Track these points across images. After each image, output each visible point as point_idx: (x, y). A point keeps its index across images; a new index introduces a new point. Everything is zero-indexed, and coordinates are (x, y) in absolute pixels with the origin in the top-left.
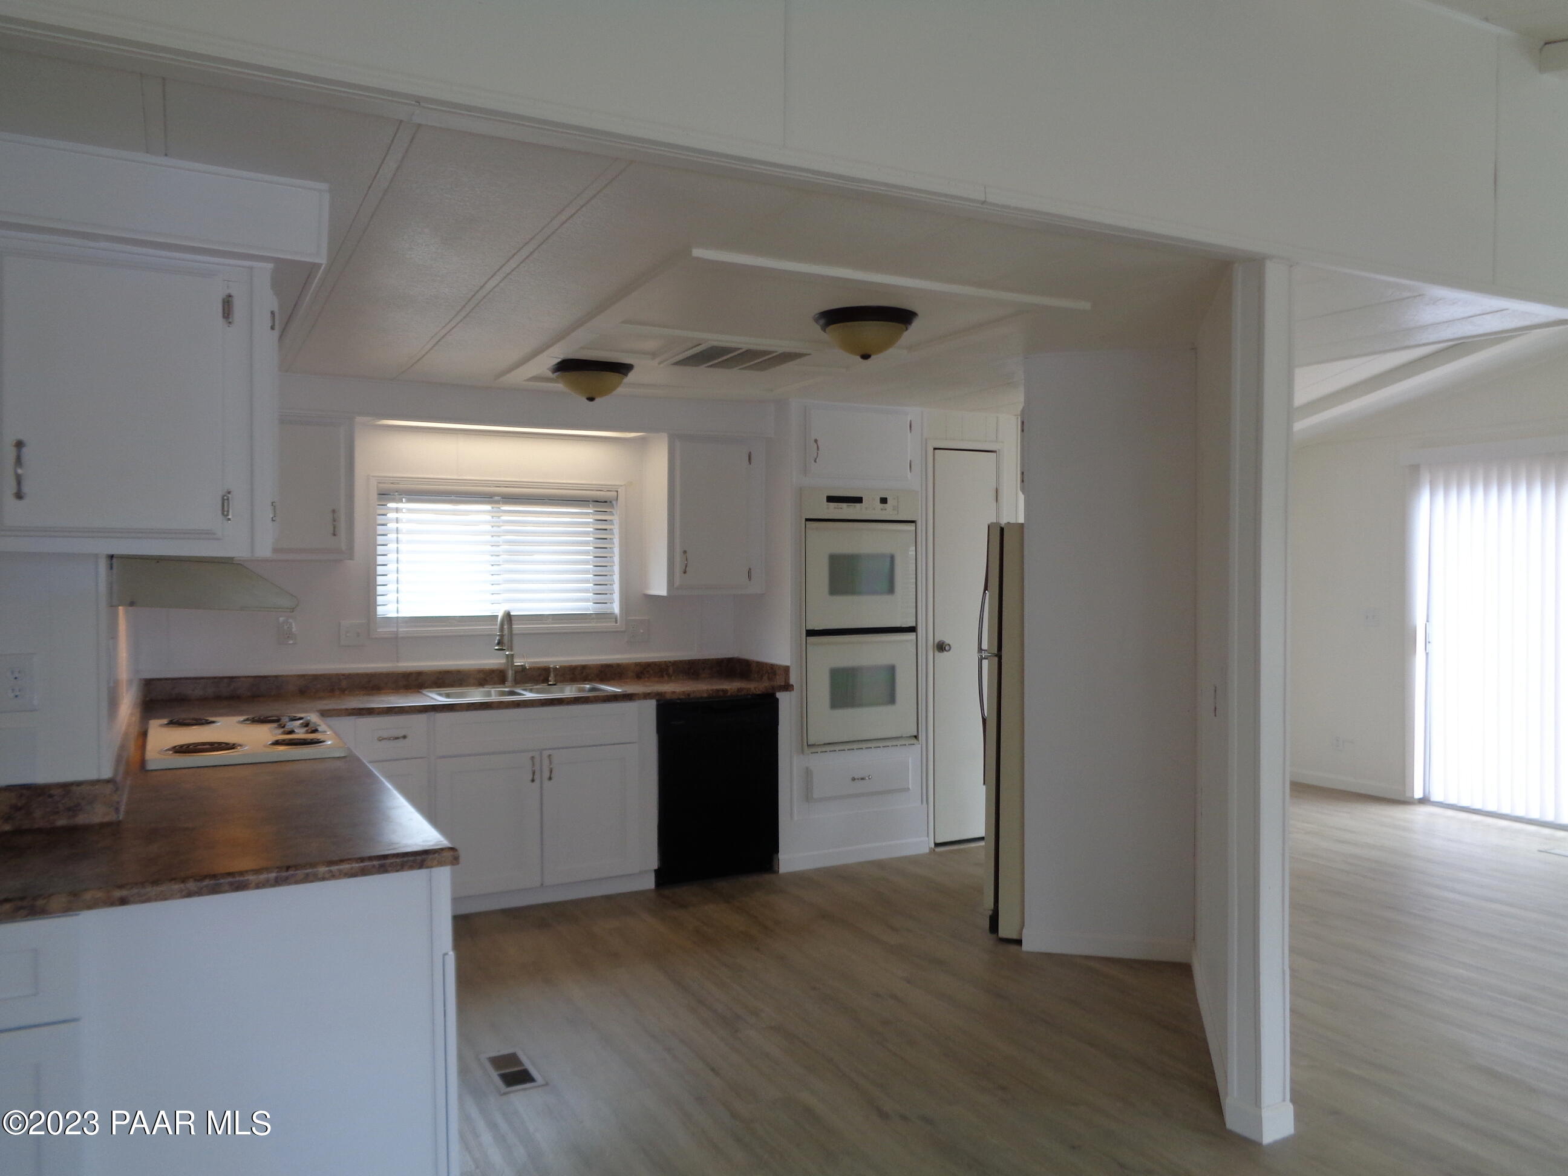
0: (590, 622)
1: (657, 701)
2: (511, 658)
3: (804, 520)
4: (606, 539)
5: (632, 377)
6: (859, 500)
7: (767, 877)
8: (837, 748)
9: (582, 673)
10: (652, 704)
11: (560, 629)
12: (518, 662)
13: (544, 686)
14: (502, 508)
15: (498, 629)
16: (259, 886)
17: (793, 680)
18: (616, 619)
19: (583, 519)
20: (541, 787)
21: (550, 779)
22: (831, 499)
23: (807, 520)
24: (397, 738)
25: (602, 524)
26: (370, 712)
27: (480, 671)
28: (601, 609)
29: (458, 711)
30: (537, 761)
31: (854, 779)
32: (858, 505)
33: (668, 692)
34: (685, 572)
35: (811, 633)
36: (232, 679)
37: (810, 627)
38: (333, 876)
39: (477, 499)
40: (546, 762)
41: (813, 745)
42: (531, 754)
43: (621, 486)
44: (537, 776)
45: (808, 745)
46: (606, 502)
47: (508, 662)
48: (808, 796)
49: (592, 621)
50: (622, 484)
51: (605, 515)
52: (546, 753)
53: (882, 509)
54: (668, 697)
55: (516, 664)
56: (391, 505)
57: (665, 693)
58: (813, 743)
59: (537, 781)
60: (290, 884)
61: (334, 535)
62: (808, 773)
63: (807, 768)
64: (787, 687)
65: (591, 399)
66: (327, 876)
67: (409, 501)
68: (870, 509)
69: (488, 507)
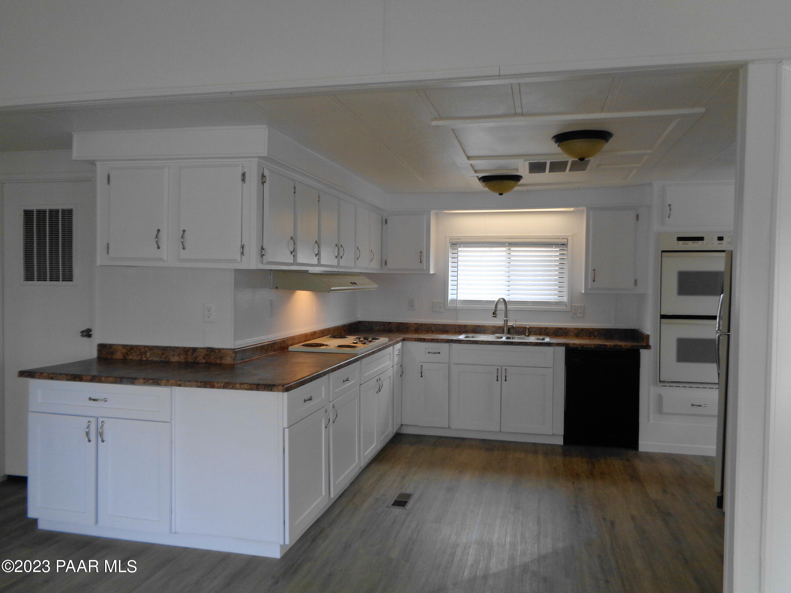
0: (551, 306)
1: (565, 348)
2: (506, 321)
3: (660, 252)
4: (564, 263)
5: (522, 182)
6: (701, 239)
7: (631, 452)
8: (681, 385)
9: (545, 331)
10: (563, 349)
11: (534, 309)
12: (510, 324)
13: (523, 336)
14: (511, 249)
15: (494, 307)
16: (218, 388)
17: (651, 343)
18: (566, 305)
19: (553, 253)
20: (501, 384)
21: (506, 380)
22: (680, 239)
23: (663, 251)
24: (435, 353)
25: (562, 256)
26: (424, 340)
27: (494, 327)
28: (560, 299)
29: (462, 343)
30: (500, 370)
31: (693, 405)
32: (700, 242)
33: (571, 344)
34: (594, 281)
35: (663, 317)
36: (390, 323)
37: (663, 313)
38: (241, 389)
39: (497, 245)
40: (504, 371)
41: (664, 382)
42: (498, 367)
43: (570, 236)
44: (499, 378)
45: (660, 381)
46: (564, 244)
47: (505, 323)
48: (660, 410)
49: (553, 305)
50: (570, 235)
51: (564, 251)
52: (504, 368)
53: (719, 244)
54: (571, 346)
55: (508, 324)
56: (459, 249)
57: (569, 344)
58: (664, 380)
59: (500, 381)
60: (228, 389)
61: (421, 262)
62: (660, 398)
63: (660, 394)
64: (648, 347)
65: (501, 194)
66: (239, 388)
67: (464, 247)
68: (711, 243)
69: (504, 249)
